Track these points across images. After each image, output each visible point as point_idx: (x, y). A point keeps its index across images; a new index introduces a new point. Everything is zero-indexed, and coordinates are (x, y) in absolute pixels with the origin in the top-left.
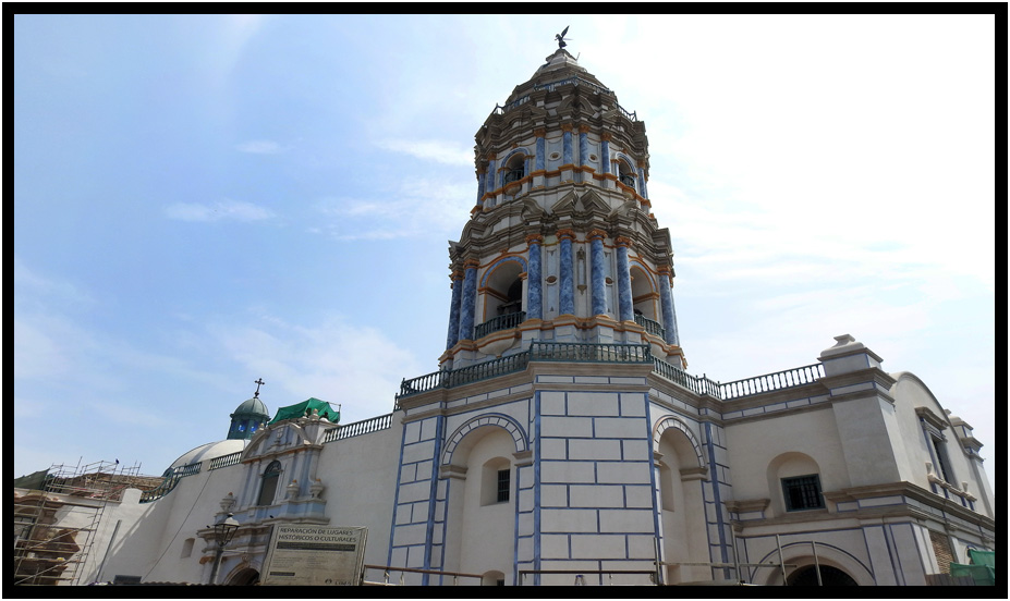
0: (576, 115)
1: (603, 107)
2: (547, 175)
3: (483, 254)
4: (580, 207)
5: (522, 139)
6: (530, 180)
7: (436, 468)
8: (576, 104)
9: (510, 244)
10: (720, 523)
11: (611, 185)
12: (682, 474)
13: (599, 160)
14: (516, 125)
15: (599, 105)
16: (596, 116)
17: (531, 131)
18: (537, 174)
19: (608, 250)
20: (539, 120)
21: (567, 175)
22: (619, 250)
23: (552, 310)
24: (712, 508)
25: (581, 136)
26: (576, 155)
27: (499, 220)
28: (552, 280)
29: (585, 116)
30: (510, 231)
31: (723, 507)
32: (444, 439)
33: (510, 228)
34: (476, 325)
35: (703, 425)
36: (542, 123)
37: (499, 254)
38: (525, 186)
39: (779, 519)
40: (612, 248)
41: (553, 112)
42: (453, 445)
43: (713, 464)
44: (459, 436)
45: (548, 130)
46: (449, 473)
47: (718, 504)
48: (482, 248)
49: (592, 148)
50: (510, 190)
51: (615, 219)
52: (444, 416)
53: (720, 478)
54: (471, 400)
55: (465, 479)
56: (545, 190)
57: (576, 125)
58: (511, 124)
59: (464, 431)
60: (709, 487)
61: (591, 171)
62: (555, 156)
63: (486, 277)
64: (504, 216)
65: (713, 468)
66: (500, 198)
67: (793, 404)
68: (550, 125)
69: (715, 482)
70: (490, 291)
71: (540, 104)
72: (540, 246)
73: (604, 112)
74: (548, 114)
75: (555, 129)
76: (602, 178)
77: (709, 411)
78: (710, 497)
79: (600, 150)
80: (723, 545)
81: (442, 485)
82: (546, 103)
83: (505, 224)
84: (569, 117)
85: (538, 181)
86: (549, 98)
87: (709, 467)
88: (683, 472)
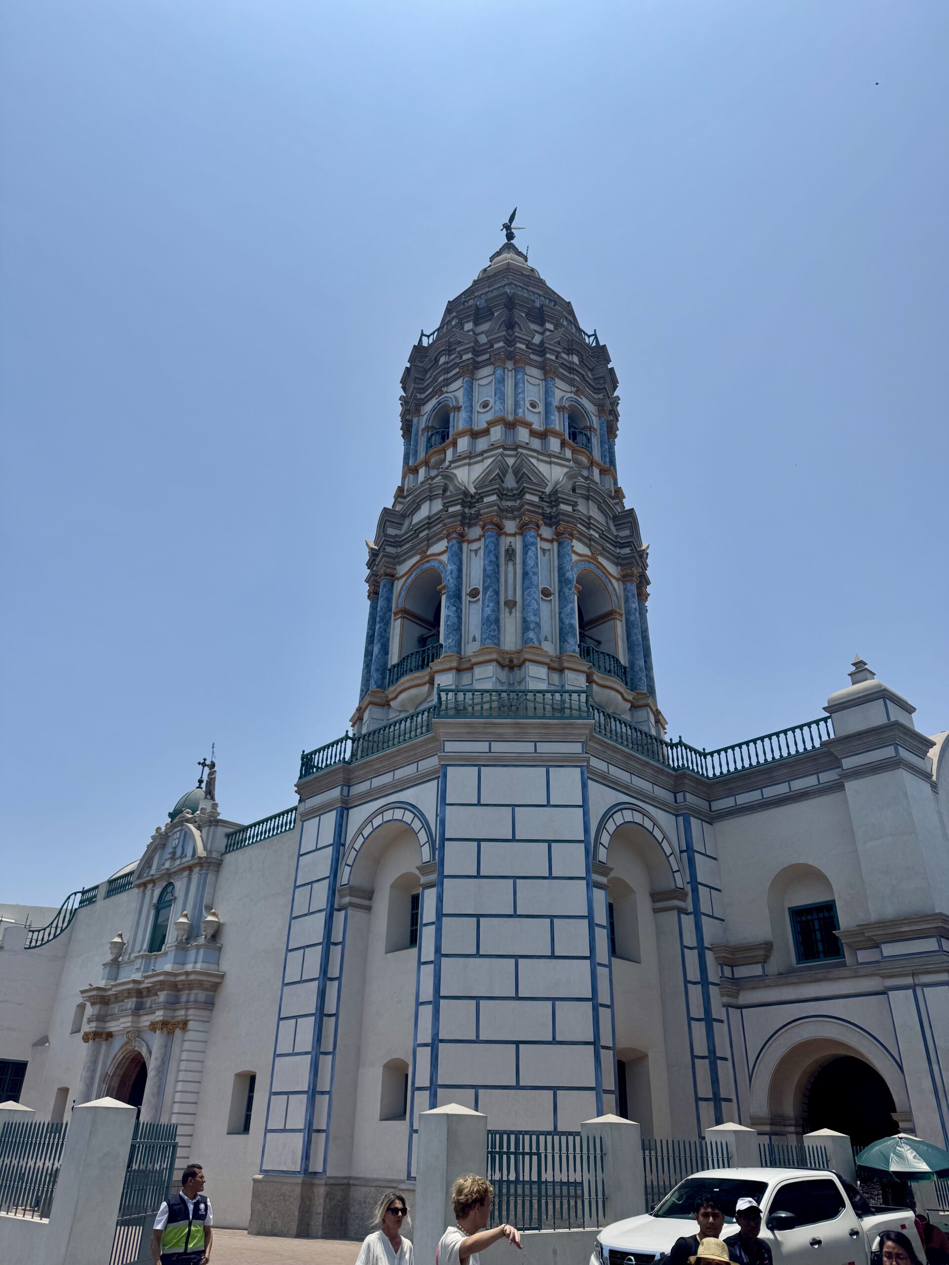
0: (510, 342)
1: (549, 326)
2: (475, 435)
3: (398, 560)
4: (510, 482)
5: (448, 382)
6: (455, 444)
7: (332, 891)
8: (510, 325)
9: (430, 541)
10: (704, 982)
11: (554, 444)
12: (654, 901)
13: (541, 408)
14: (442, 360)
15: (542, 324)
16: (537, 339)
17: (457, 370)
18: (461, 434)
19: (546, 545)
20: (466, 351)
21: (497, 433)
22: (560, 544)
23: (474, 639)
24: (692, 957)
25: (516, 370)
26: (510, 402)
27: (418, 508)
28: (474, 593)
29: (522, 341)
30: (429, 522)
31: (709, 956)
32: (344, 845)
33: (429, 518)
34: (389, 666)
35: (681, 819)
36: (470, 356)
37: (416, 558)
38: (449, 453)
39: (786, 977)
40: (551, 541)
41: (483, 339)
42: (353, 853)
43: (694, 883)
44: (361, 840)
45: (476, 366)
46: (347, 900)
47: (701, 949)
48: (399, 550)
49: (533, 390)
50: (433, 460)
51: (554, 498)
52: (344, 808)
53: (704, 907)
54: (377, 782)
55: (369, 909)
56: (470, 457)
57: (510, 356)
58: (436, 360)
59: (366, 832)
60: (688, 922)
61: (528, 425)
62: (485, 405)
63: (403, 593)
64: (423, 501)
65: (695, 891)
66: (422, 472)
67: (798, 785)
68: (480, 359)
69: (697, 913)
70: (406, 614)
71: (468, 326)
72: (460, 543)
73: (548, 333)
74: (476, 341)
75: (487, 363)
76: (543, 436)
77: (688, 795)
78: (690, 939)
79: (542, 392)
80: (709, 1020)
81: (339, 917)
82: (476, 324)
83: (424, 512)
84: (501, 344)
85: (463, 444)
86: (479, 316)
87: (688, 888)
88: (656, 896)
